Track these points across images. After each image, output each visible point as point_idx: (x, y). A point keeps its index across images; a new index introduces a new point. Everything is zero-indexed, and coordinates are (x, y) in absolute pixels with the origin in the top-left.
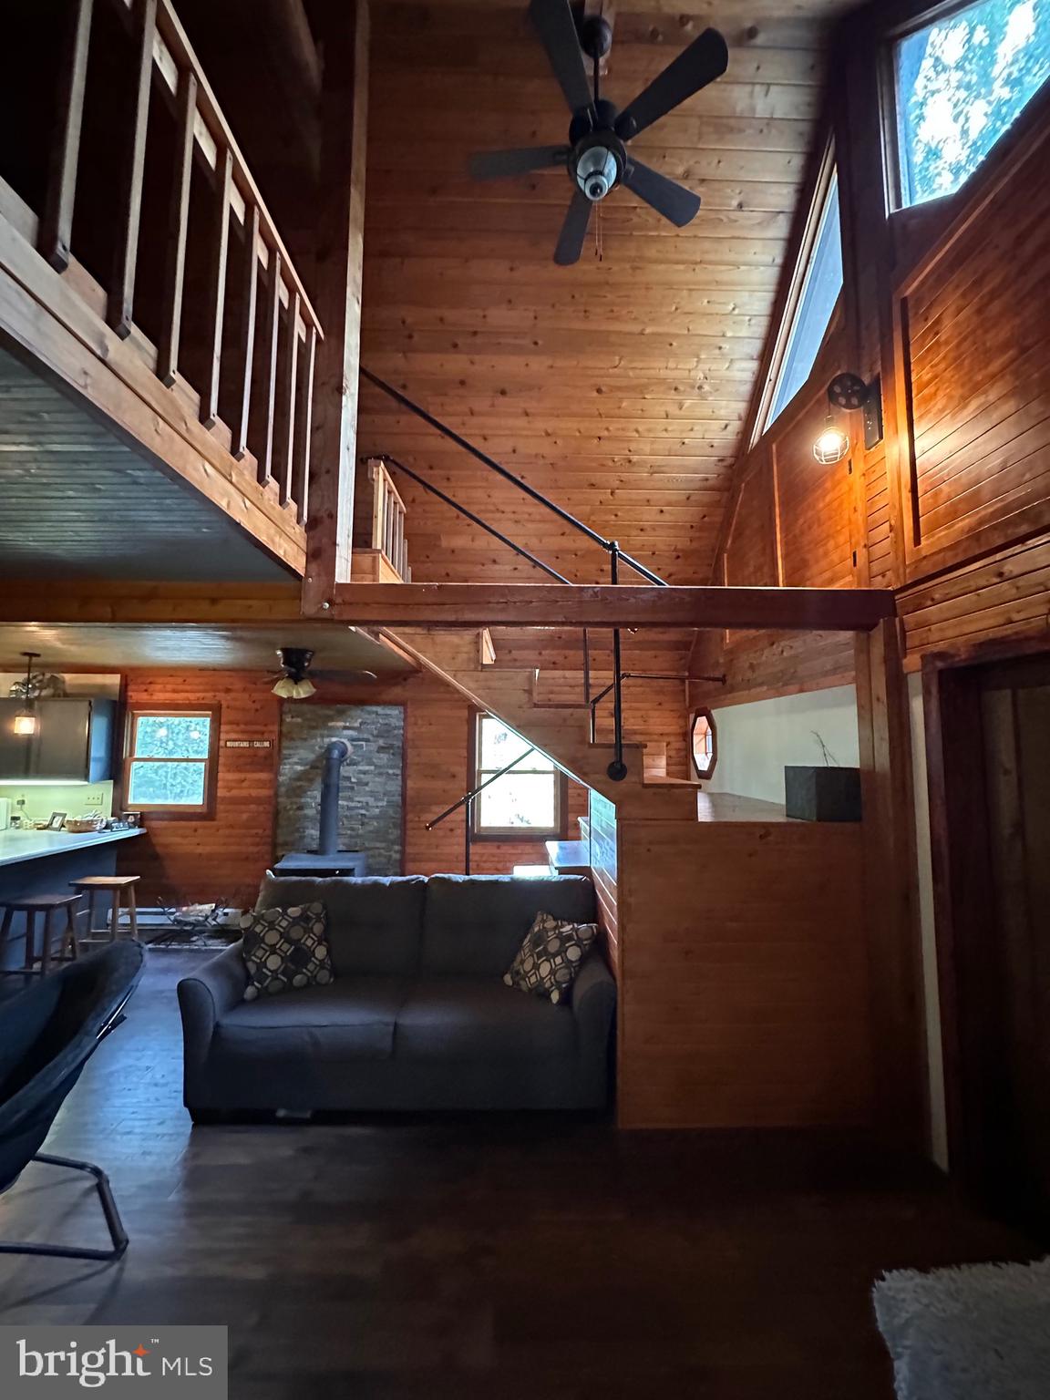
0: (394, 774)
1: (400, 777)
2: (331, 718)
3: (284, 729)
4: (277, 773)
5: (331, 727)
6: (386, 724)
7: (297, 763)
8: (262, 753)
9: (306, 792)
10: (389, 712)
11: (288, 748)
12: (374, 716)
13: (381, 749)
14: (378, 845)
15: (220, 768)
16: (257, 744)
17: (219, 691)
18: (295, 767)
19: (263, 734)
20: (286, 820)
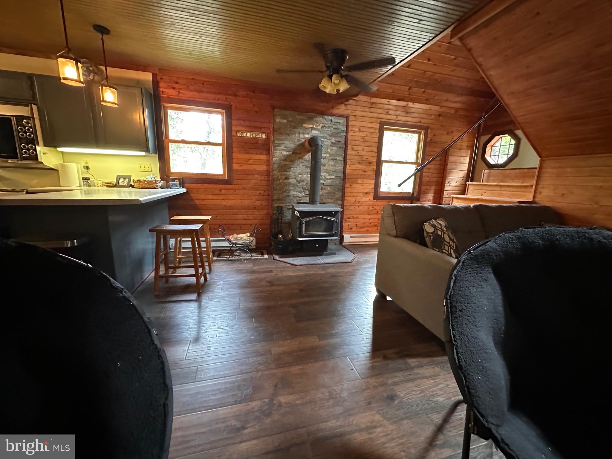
0: (339, 160)
1: (343, 162)
2: (304, 121)
3: (276, 127)
4: (272, 156)
6: (336, 129)
7: (284, 150)
8: (260, 142)
9: (290, 169)
10: (338, 121)
11: (278, 140)
12: (329, 123)
13: (333, 144)
15: (234, 150)
17: (229, 95)
18: (283, 152)
19: (261, 129)
20: (278, 185)
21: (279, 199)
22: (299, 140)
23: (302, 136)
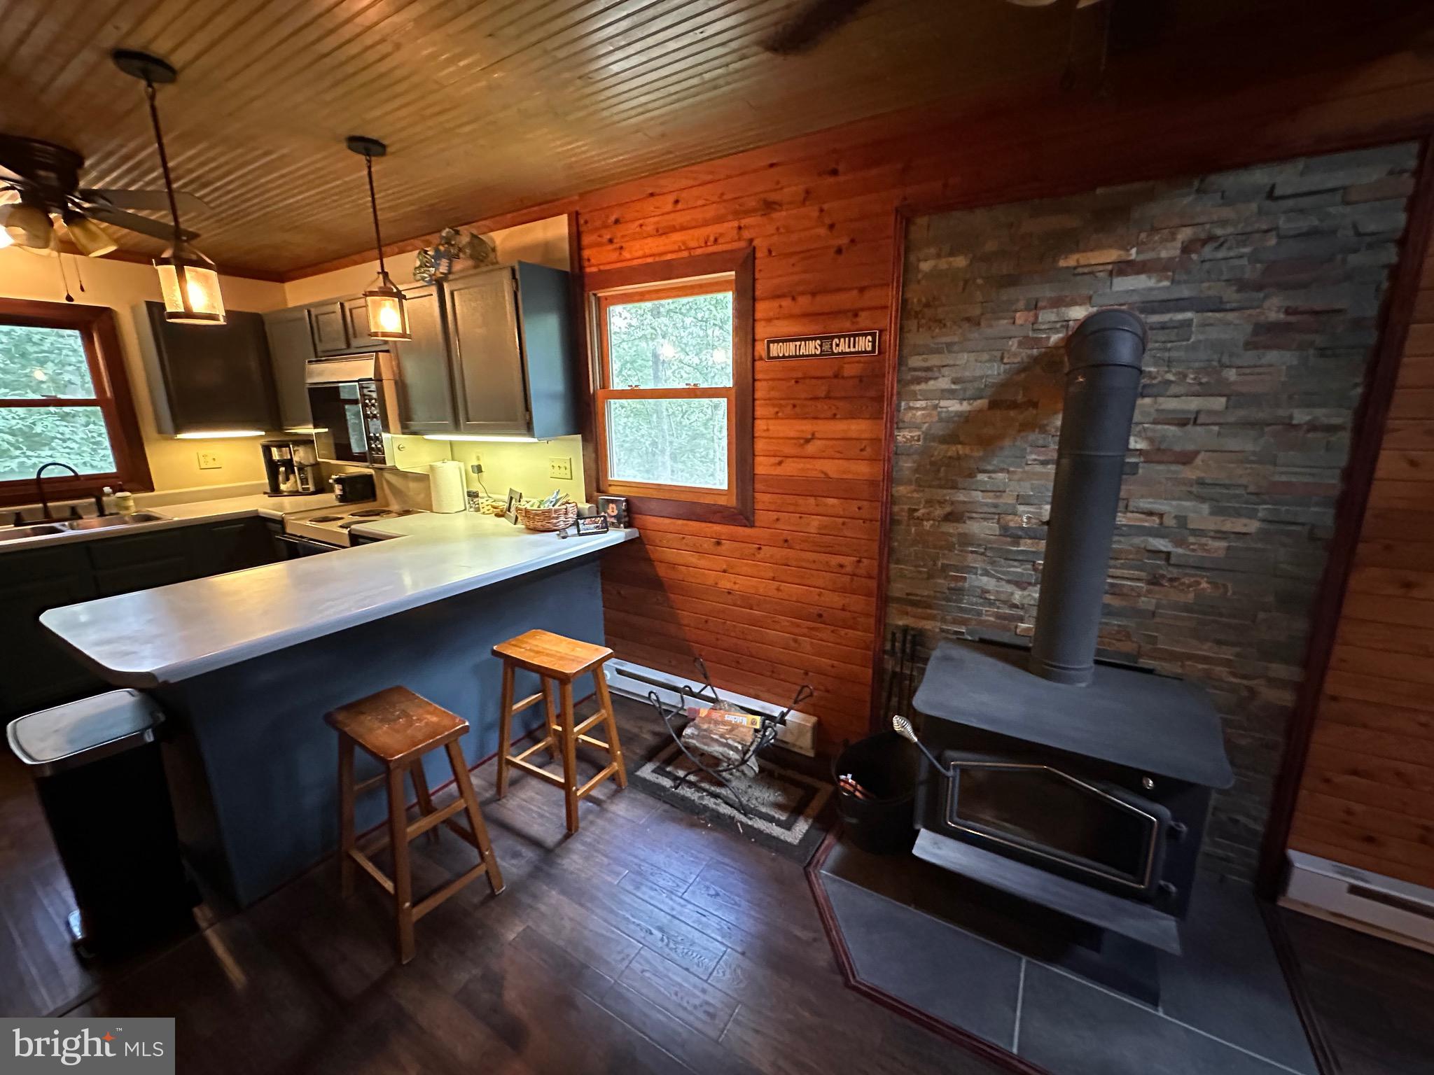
0: (1316, 426)
1: (1345, 436)
2: (1069, 241)
3: (916, 296)
4: (894, 423)
5: (1073, 271)
6: (1312, 233)
7: (948, 394)
8: (850, 370)
9: (971, 475)
11: (923, 350)
13: (1269, 334)
14: (1206, 649)
15: (759, 412)
16: (843, 346)
17: (747, 213)
18: (943, 403)
19: (856, 315)
20: (915, 543)
21: (911, 602)
22: (1026, 342)
23: (1048, 316)
